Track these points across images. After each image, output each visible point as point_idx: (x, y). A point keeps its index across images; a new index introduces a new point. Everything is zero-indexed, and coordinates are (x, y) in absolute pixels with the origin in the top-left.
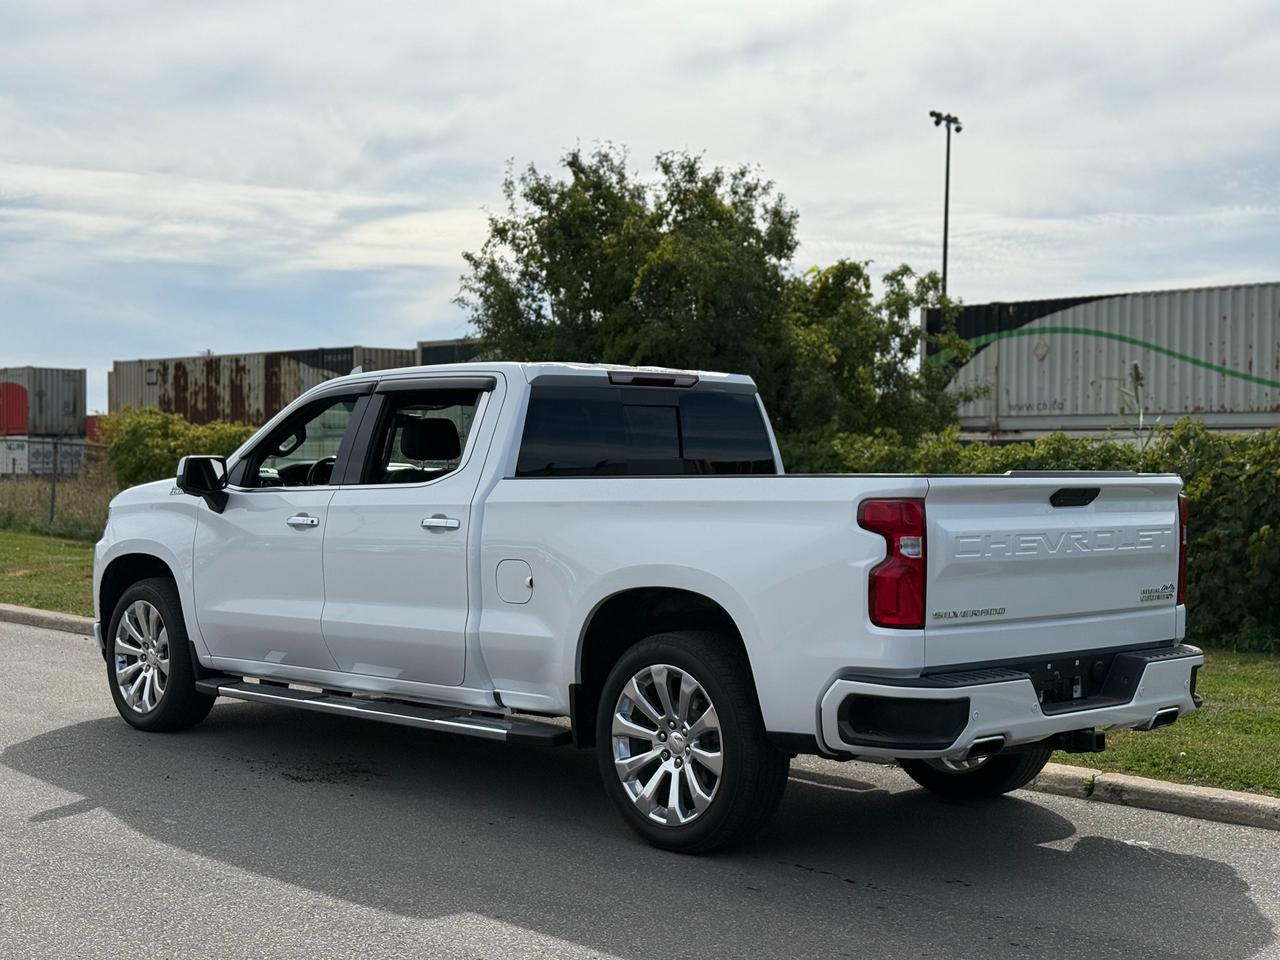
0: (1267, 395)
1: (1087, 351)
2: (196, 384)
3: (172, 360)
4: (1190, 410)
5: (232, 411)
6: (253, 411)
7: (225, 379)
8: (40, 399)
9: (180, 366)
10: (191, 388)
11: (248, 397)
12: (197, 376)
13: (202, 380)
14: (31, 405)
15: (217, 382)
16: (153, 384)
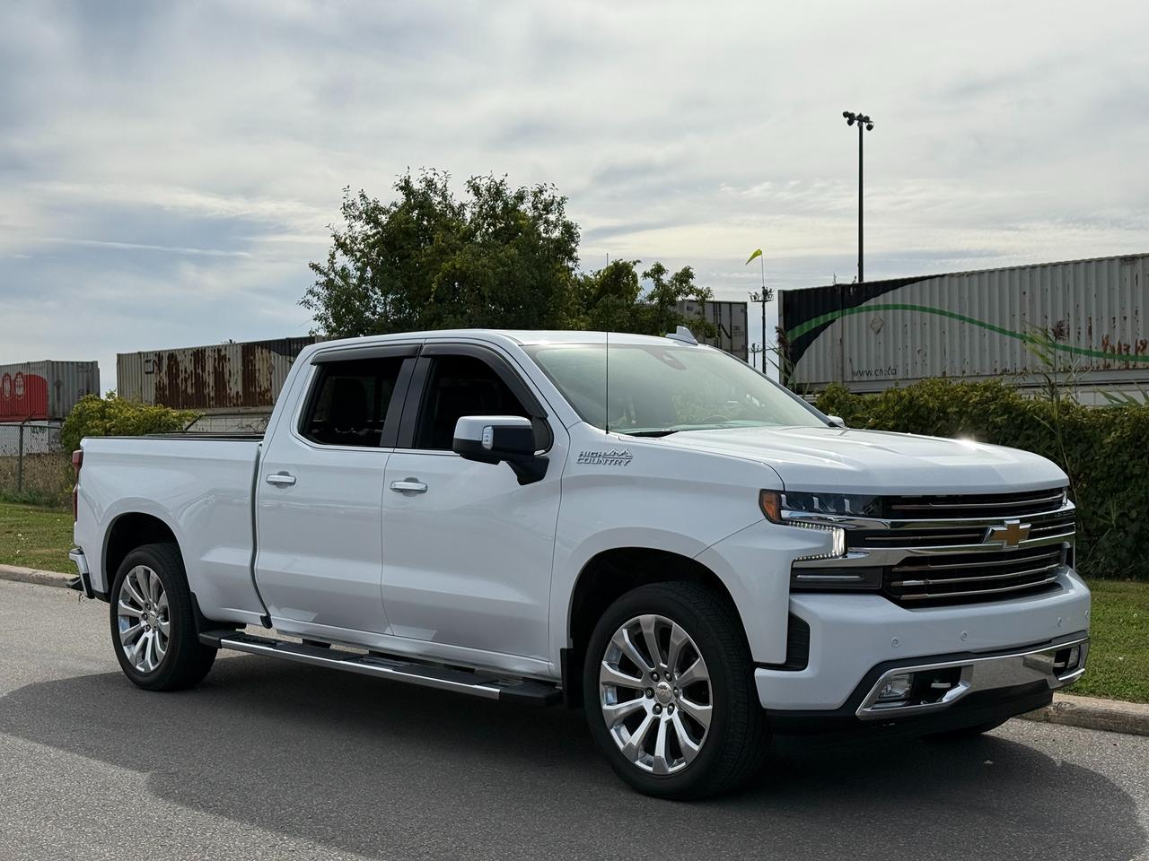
0: (1060, 357)
1: (913, 324)
2: (186, 372)
3: (166, 351)
4: (999, 372)
5: (215, 394)
6: (233, 393)
7: (210, 366)
8: (58, 389)
9: (172, 356)
10: (182, 376)
11: (229, 382)
12: (187, 364)
13: (190, 368)
14: (50, 393)
15: (203, 369)
16: (150, 373)
